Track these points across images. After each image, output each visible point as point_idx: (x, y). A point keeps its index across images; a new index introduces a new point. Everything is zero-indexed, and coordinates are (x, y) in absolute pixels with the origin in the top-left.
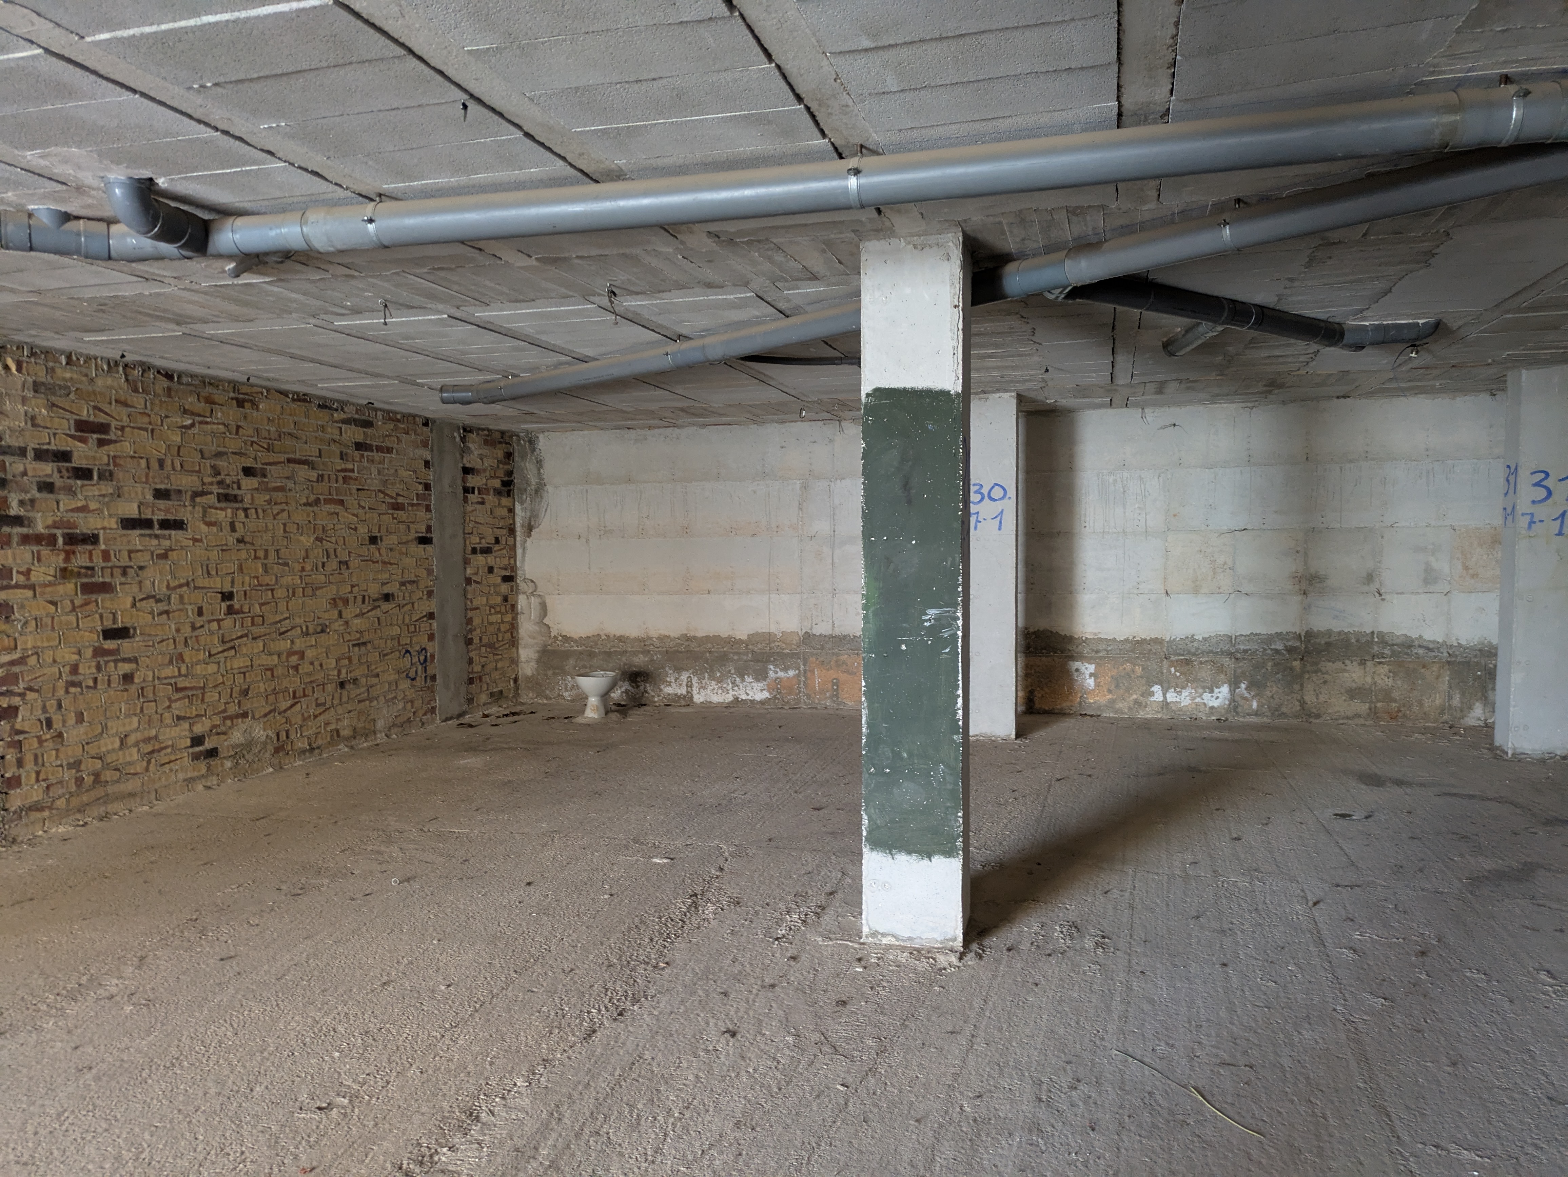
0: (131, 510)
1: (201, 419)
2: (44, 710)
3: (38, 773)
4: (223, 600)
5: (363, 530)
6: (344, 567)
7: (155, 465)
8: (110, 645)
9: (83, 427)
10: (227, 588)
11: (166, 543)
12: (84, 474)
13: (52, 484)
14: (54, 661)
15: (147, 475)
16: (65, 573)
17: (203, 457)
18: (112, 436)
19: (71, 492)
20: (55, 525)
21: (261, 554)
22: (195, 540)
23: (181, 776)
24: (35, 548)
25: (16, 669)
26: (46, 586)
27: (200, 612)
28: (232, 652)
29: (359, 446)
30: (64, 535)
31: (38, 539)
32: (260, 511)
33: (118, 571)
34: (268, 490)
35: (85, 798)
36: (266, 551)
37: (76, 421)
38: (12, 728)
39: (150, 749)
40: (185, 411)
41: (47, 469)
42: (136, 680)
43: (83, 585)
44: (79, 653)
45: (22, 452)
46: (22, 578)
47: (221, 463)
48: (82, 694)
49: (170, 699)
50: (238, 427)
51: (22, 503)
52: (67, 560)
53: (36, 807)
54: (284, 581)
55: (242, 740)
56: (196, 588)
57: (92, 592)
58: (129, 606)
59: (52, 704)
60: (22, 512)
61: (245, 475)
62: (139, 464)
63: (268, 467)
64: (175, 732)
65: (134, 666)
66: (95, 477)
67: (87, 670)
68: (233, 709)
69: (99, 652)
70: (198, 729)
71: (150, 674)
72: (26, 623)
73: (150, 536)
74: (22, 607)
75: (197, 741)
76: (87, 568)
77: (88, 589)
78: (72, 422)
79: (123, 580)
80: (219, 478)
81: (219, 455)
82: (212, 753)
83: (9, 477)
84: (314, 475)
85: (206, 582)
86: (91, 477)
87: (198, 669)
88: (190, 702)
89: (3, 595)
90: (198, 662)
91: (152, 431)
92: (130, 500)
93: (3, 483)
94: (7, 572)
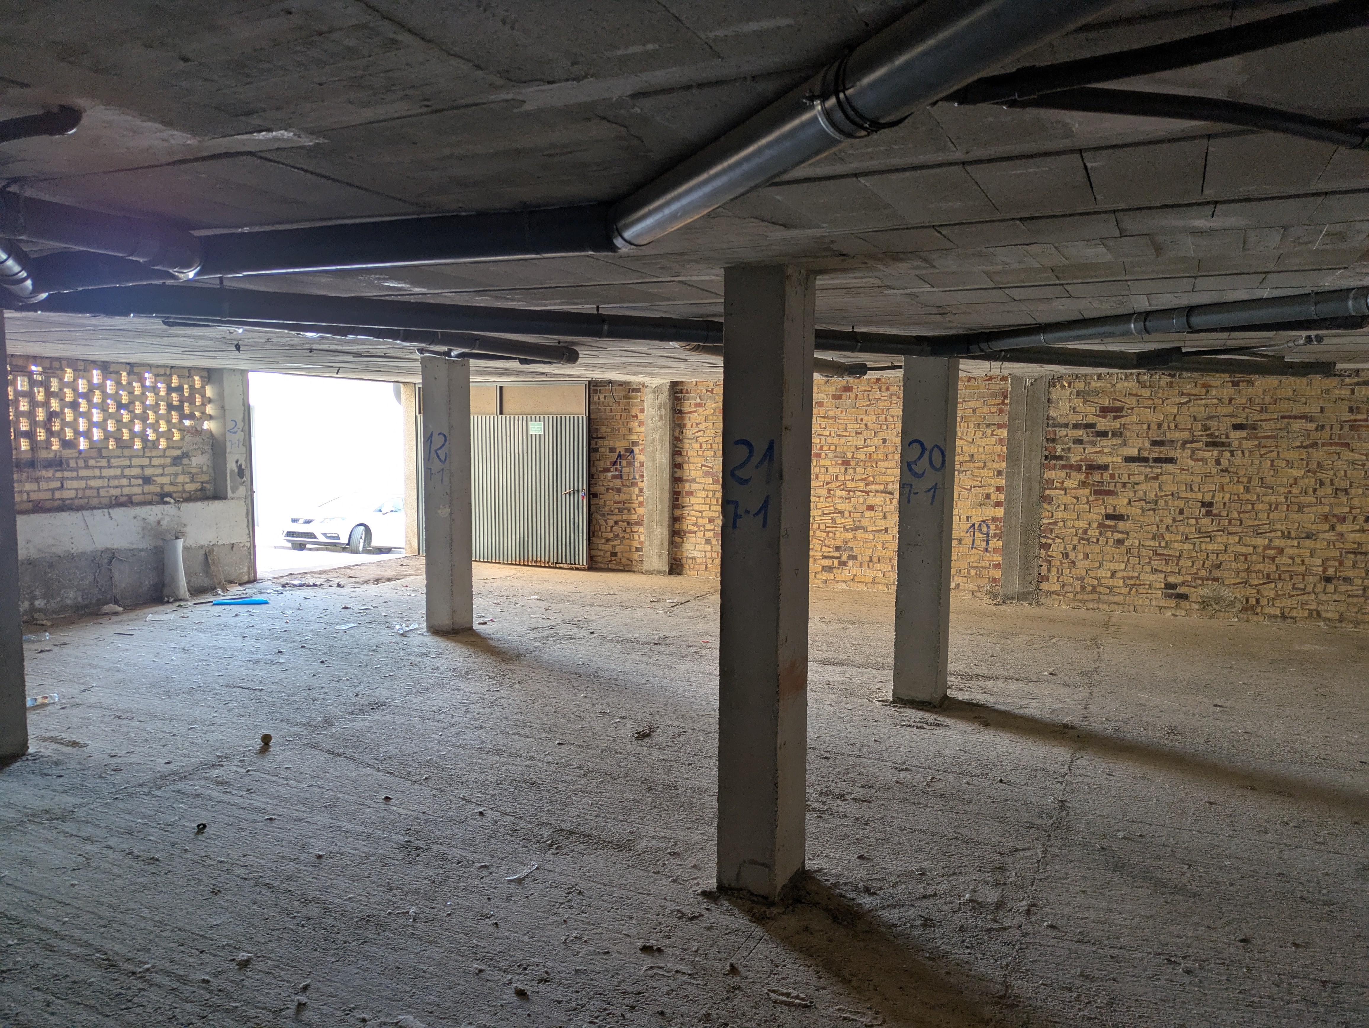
0: (1134, 452)
1: (1195, 397)
2: (1065, 548)
3: (1058, 578)
4: (1203, 506)
6: (1341, 494)
7: (1154, 427)
8: (1108, 522)
9: (1104, 411)
10: (1208, 498)
11: (1159, 471)
12: (1104, 434)
13: (1082, 440)
14: (1073, 526)
15: (1147, 433)
16: (1083, 484)
17: (1195, 420)
18: (1124, 413)
19: (1093, 443)
20: (1081, 460)
21: (1245, 480)
22: (1182, 470)
23: (1154, 603)
24: (1068, 471)
25: (1052, 527)
26: (1072, 489)
27: (1181, 512)
28: (1208, 539)
30: (1086, 465)
31: (1071, 467)
32: (1246, 452)
33: (1119, 485)
34: (1256, 438)
35: (1086, 597)
36: (1250, 478)
37: (1101, 408)
38: (1046, 553)
39: (1132, 582)
41: (1080, 432)
42: (1126, 544)
43: (1095, 490)
44: (1089, 524)
45: (1066, 426)
46: (1059, 485)
47: (1213, 424)
48: (1088, 544)
49: (1150, 558)
50: (1231, 399)
51: (1063, 449)
52: (1087, 477)
53: (1055, 593)
54: (1267, 499)
55: (1210, 595)
56: (1179, 498)
57: (1101, 494)
58: (1125, 503)
59: (1069, 547)
60: (1063, 454)
61: (1235, 429)
62: (1142, 427)
63: (1259, 423)
64: (1153, 577)
65: (1125, 536)
66: (1110, 435)
67: (1093, 533)
68: (1203, 573)
69: (1101, 525)
70: (1171, 579)
71: (1137, 542)
72: (1059, 506)
73: (1146, 467)
74: (1057, 498)
75: (1169, 586)
76: (1099, 482)
77: (1097, 493)
78: (1098, 408)
79: (1123, 489)
80: (1208, 432)
81: (1211, 418)
82: (1184, 597)
83: (1058, 437)
84: (1314, 426)
85: (1189, 495)
86: (1107, 436)
87: (1176, 545)
88: (1167, 563)
89: (1047, 492)
90: (1177, 541)
91: (1155, 408)
92: (1133, 447)
93: (1053, 440)
94: (1050, 481)
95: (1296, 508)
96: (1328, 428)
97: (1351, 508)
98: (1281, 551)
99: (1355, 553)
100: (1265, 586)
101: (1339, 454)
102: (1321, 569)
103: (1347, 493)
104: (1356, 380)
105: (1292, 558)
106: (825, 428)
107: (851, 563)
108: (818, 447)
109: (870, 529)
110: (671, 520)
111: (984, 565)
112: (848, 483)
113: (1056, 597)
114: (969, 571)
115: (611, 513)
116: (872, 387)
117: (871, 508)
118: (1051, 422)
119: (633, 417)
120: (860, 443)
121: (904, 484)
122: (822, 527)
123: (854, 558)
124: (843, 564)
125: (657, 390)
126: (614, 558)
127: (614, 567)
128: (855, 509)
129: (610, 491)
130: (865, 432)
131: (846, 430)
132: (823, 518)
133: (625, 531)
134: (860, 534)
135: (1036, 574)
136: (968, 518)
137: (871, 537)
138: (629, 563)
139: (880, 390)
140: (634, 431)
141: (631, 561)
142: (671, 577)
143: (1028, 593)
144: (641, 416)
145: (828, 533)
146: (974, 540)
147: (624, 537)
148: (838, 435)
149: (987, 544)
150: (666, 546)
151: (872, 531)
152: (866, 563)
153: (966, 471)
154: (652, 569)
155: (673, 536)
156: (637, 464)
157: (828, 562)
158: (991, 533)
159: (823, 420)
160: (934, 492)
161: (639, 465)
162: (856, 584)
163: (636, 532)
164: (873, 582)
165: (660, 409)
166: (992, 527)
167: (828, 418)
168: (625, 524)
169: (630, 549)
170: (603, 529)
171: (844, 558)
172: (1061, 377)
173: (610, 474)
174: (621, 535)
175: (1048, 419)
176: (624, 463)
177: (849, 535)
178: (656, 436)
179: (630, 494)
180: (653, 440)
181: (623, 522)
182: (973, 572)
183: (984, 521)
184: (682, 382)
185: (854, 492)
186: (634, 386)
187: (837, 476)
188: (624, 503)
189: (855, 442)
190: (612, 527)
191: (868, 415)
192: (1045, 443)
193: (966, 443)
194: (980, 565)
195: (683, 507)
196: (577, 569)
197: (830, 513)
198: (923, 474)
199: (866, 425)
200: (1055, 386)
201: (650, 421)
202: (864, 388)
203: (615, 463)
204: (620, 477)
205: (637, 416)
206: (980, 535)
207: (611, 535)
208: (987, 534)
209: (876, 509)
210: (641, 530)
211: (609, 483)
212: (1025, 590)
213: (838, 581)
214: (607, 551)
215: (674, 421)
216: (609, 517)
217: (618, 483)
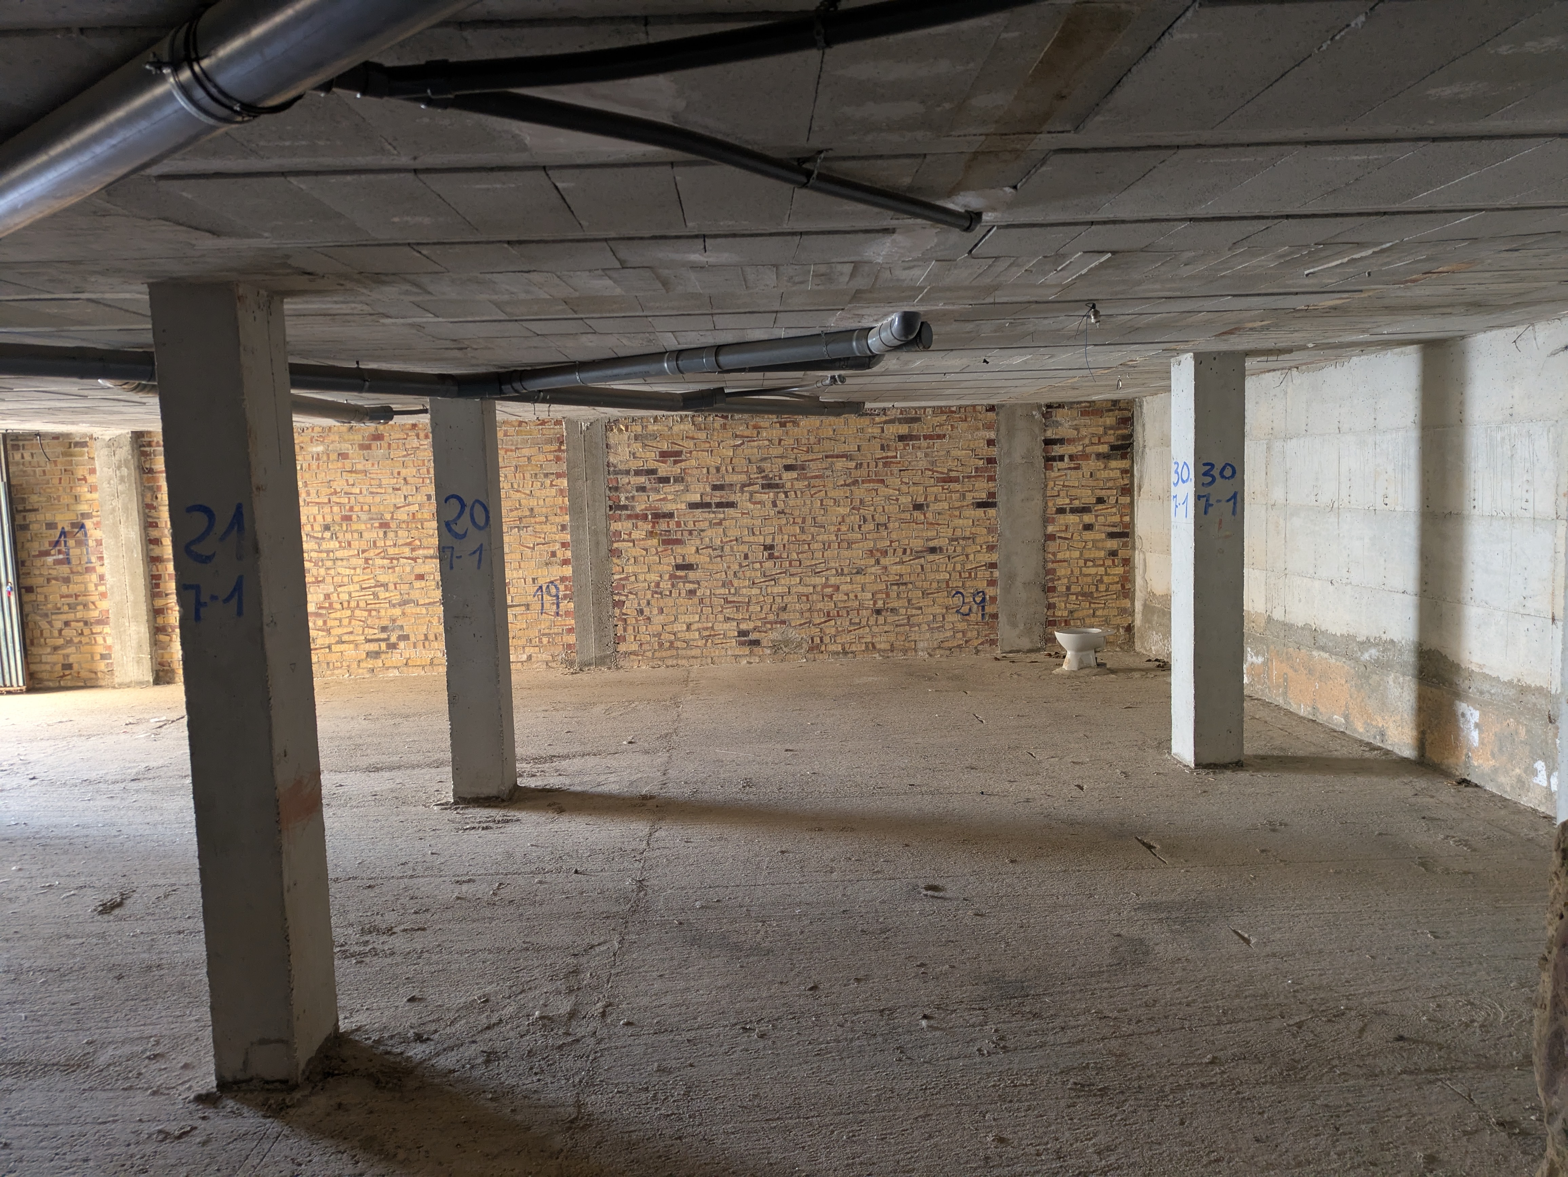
0: (697, 498)
1: (748, 439)
2: (639, 604)
3: (635, 637)
4: (765, 549)
5: (905, 500)
6: (882, 529)
7: (713, 471)
8: (680, 573)
9: (664, 455)
10: (769, 541)
11: (722, 516)
12: (665, 480)
13: (645, 487)
15: (707, 478)
16: (651, 534)
17: (750, 462)
18: (683, 457)
19: (657, 491)
20: (646, 509)
21: (800, 520)
22: (743, 514)
23: (729, 653)
24: (634, 521)
25: (624, 582)
26: (640, 540)
27: (746, 557)
28: (773, 583)
29: (901, 438)
30: (652, 514)
31: (637, 517)
32: (799, 493)
33: (686, 533)
34: (806, 478)
35: (664, 654)
36: (804, 519)
37: (660, 452)
38: (621, 611)
39: (708, 634)
40: (737, 436)
41: (642, 479)
42: (698, 594)
43: (663, 540)
44: (661, 576)
45: (627, 472)
46: (626, 537)
47: (766, 465)
48: (662, 598)
49: (722, 607)
50: (780, 440)
51: (627, 498)
52: (653, 527)
53: (634, 653)
54: (820, 538)
55: (780, 638)
56: (743, 542)
57: (669, 544)
58: (693, 552)
59: (644, 603)
60: (627, 503)
61: (786, 470)
62: (702, 471)
63: (807, 463)
64: (726, 626)
65: (696, 586)
66: (672, 481)
67: (666, 585)
68: (771, 617)
69: (672, 577)
70: (744, 626)
71: (708, 591)
72: (628, 559)
73: (709, 512)
74: (626, 551)
75: (742, 633)
76: (666, 531)
77: (665, 542)
78: (657, 453)
79: (689, 537)
80: (763, 474)
81: (764, 459)
82: (756, 643)
83: (620, 485)
84: (852, 464)
85: (752, 539)
86: (669, 482)
87: (744, 591)
88: (738, 610)
89: (615, 545)
90: (745, 587)
91: (712, 451)
92: (695, 492)
93: (616, 489)
94: (618, 533)
95: (845, 545)
96: (865, 465)
97: (891, 542)
98: (837, 588)
99: (897, 584)
100: (827, 624)
101: (877, 490)
102: (871, 602)
103: (886, 528)
104: (884, 418)
105: (847, 595)
106: (353, 485)
107: (402, 644)
108: (347, 508)
109: (421, 602)
110: (152, 614)
111: (556, 631)
112: (389, 549)
113: (635, 657)
114: (540, 639)
115: (58, 611)
116: (407, 434)
117: (420, 577)
118: (612, 469)
119: (79, 480)
120: (400, 501)
121: (444, 548)
122: (362, 604)
123: (406, 638)
124: (393, 646)
125: (112, 444)
126: (67, 672)
127: (69, 684)
128: (401, 579)
129: (53, 582)
130: (405, 488)
131: (380, 486)
132: (362, 594)
133: (82, 634)
134: (410, 609)
135: (613, 635)
136: (534, 580)
137: (424, 611)
138: (93, 676)
139: (418, 438)
140: (82, 499)
141: (96, 673)
142: (158, 688)
143: (606, 657)
144: (91, 479)
145: (370, 611)
146: (542, 604)
147: (80, 642)
148: (372, 493)
149: (558, 607)
150: (146, 647)
151: (424, 604)
152: (421, 643)
153: (527, 527)
154: (127, 680)
155: (155, 634)
156: (91, 543)
157: (373, 647)
158: (561, 594)
159: (349, 475)
160: (480, 554)
161: (95, 544)
162: (411, 669)
163: (100, 633)
164: (431, 663)
165: (119, 468)
166: (562, 587)
167: (356, 472)
168: (81, 624)
169: (92, 658)
170: (46, 634)
171: (393, 639)
172: (617, 420)
173: (50, 560)
174: (76, 640)
175: (608, 466)
176: (71, 543)
177: (397, 611)
178: (118, 504)
179: (85, 584)
180: (114, 510)
181: (78, 621)
182: (545, 640)
183: (552, 582)
184: (149, 432)
185: (398, 559)
186: (77, 439)
187: (375, 542)
188: (77, 596)
189: (393, 501)
190: (60, 631)
191: (406, 467)
192: (608, 492)
193: (523, 496)
194: (552, 631)
195: (167, 595)
196: (9, 693)
197: (370, 587)
198: (465, 535)
199: (405, 479)
200: (612, 430)
201: (105, 485)
202: (397, 436)
203: (57, 543)
204: (68, 561)
205: (85, 479)
206: (549, 598)
207: (61, 641)
208: (557, 596)
209: (426, 577)
210: (107, 629)
211: (50, 571)
212: (602, 654)
213: (388, 669)
214: (55, 664)
215: (142, 483)
216: (54, 617)
217: (64, 570)
